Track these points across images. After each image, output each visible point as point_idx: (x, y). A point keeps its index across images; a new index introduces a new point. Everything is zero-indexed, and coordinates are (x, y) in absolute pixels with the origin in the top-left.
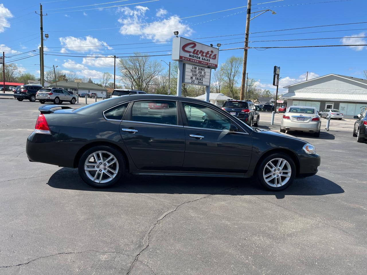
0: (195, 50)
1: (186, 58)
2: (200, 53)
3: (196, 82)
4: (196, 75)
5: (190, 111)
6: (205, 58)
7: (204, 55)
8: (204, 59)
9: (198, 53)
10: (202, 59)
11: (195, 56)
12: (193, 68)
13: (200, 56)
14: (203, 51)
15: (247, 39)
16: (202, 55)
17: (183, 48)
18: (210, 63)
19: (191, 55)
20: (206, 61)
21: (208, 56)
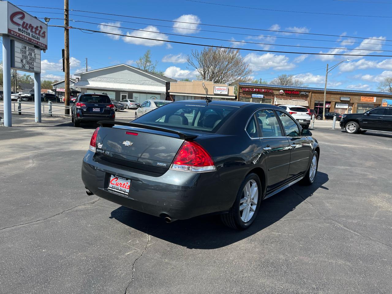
0: (24, 23)
1: (15, 32)
2: (29, 27)
3: (27, 67)
4: (26, 57)
5: (20, 107)
6: (35, 35)
7: (34, 30)
8: (34, 37)
9: (28, 28)
10: (32, 37)
11: (25, 31)
12: (23, 48)
13: (29, 31)
14: (32, 25)
15: (67, 16)
16: (32, 31)
17: (12, 17)
18: (40, 43)
19: (20, 29)
20: (36, 39)
21: (38, 32)
